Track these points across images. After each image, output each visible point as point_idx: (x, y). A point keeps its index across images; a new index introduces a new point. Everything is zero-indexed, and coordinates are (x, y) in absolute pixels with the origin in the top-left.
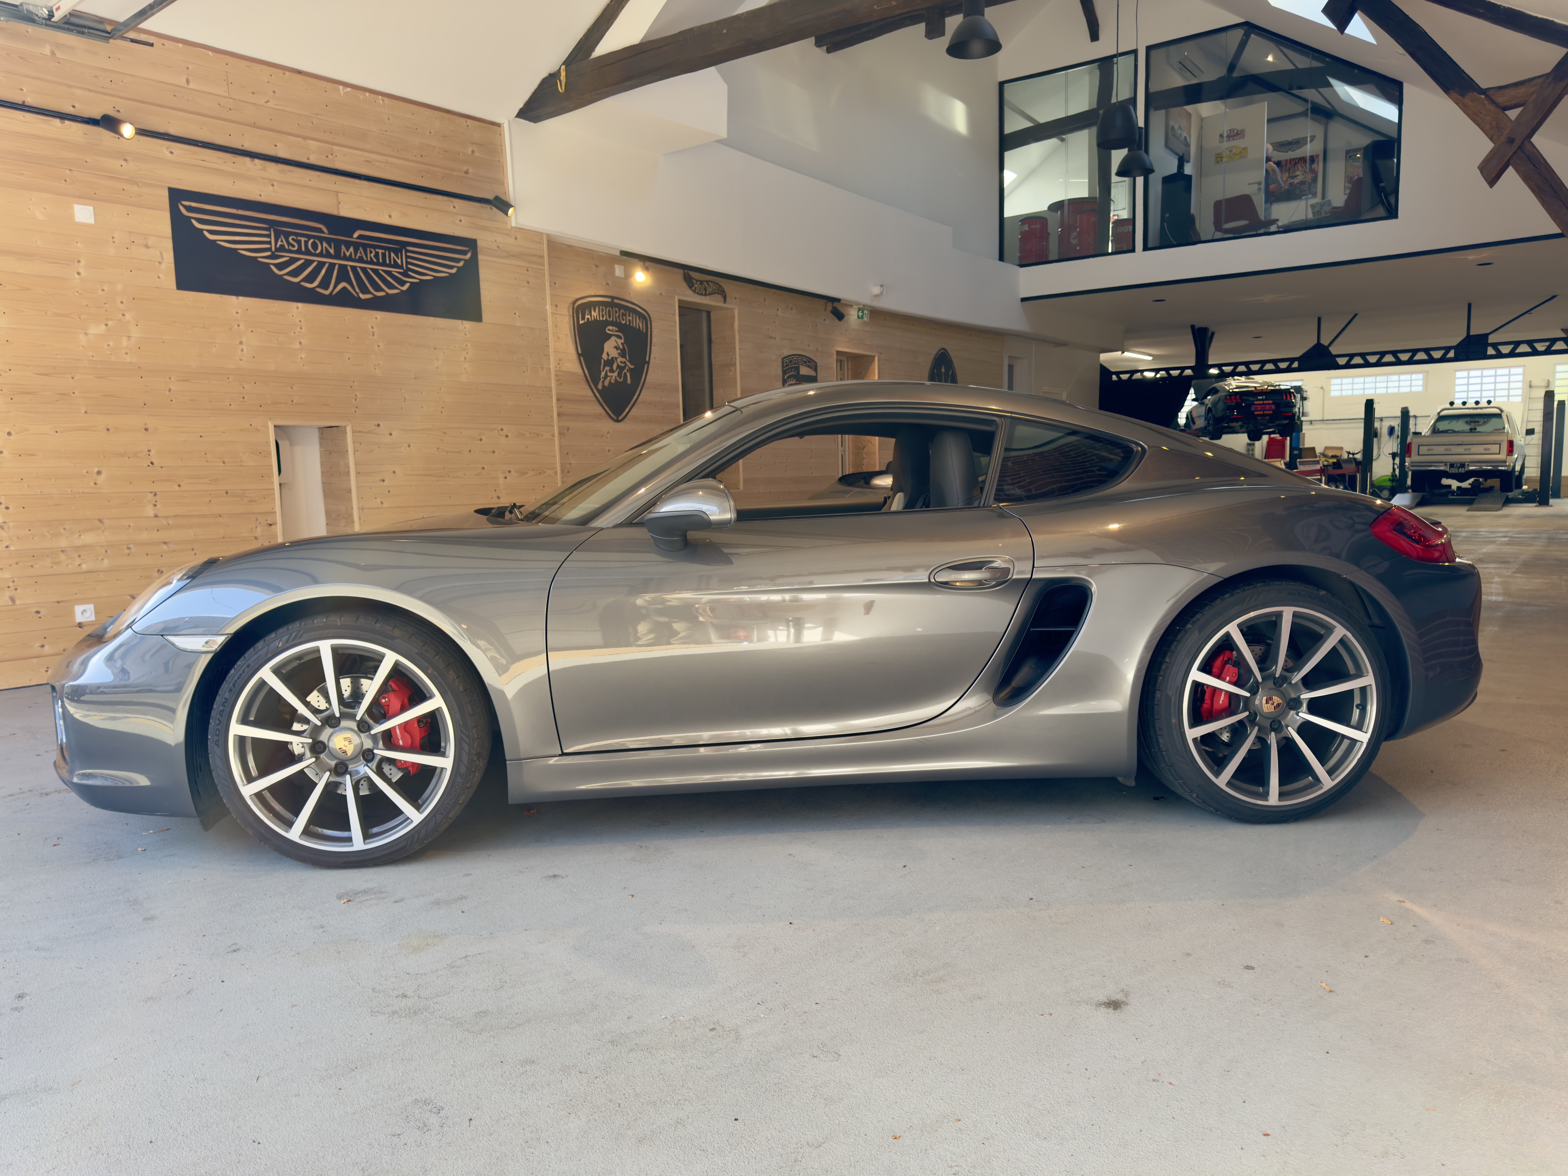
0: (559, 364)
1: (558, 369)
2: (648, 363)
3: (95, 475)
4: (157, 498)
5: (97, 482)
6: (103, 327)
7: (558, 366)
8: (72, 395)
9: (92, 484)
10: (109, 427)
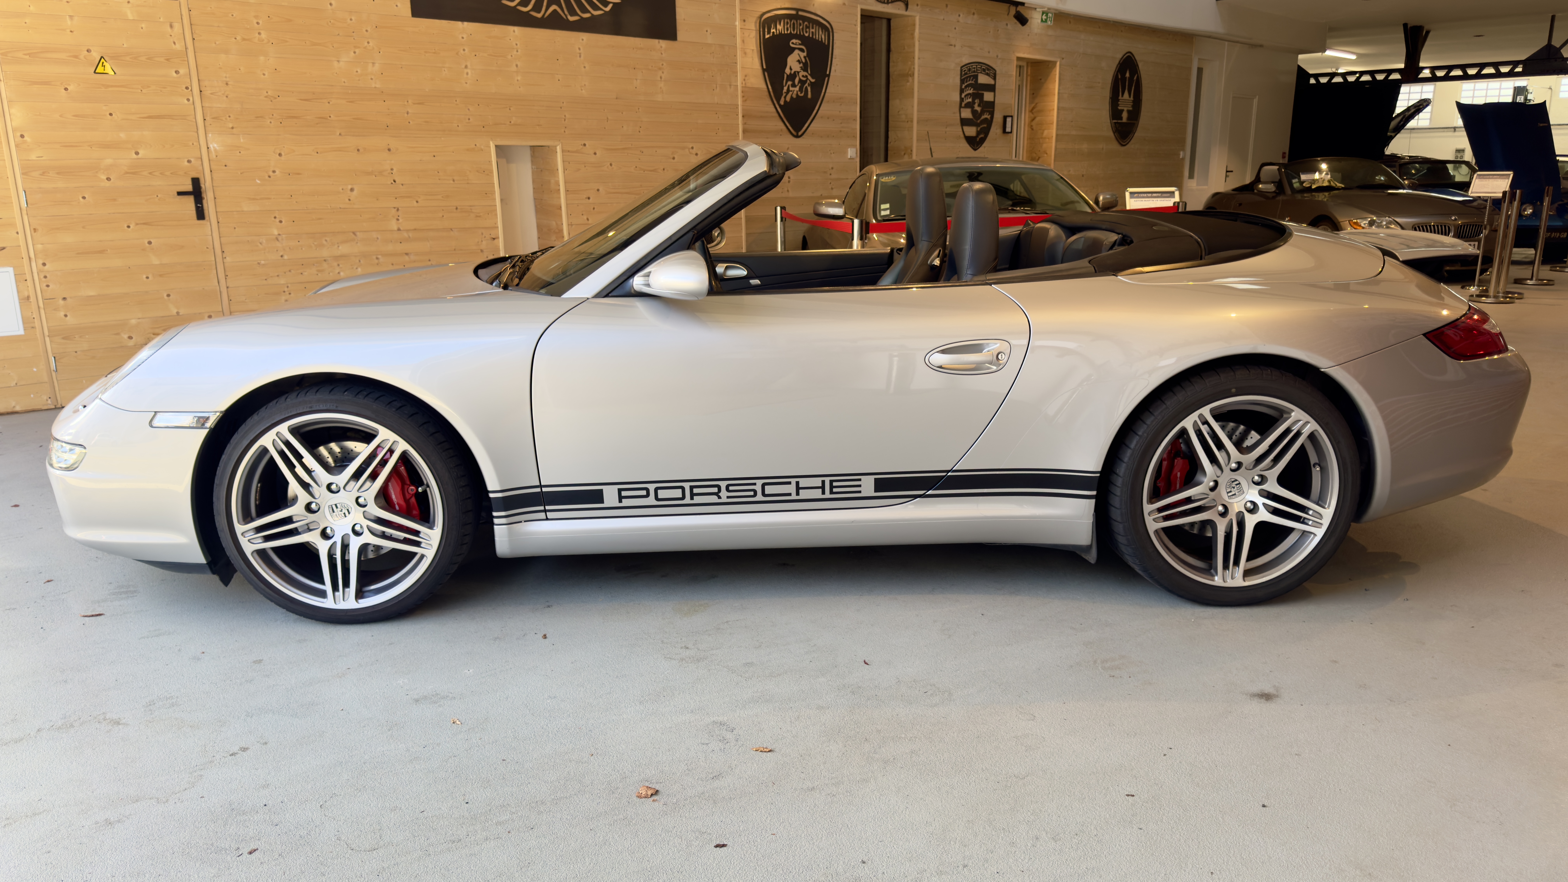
0: (744, 80)
1: (744, 85)
2: (829, 76)
3: (349, 192)
4: (400, 213)
5: (351, 199)
6: (352, 55)
7: (744, 82)
8: (329, 118)
9: (347, 200)
10: (359, 148)
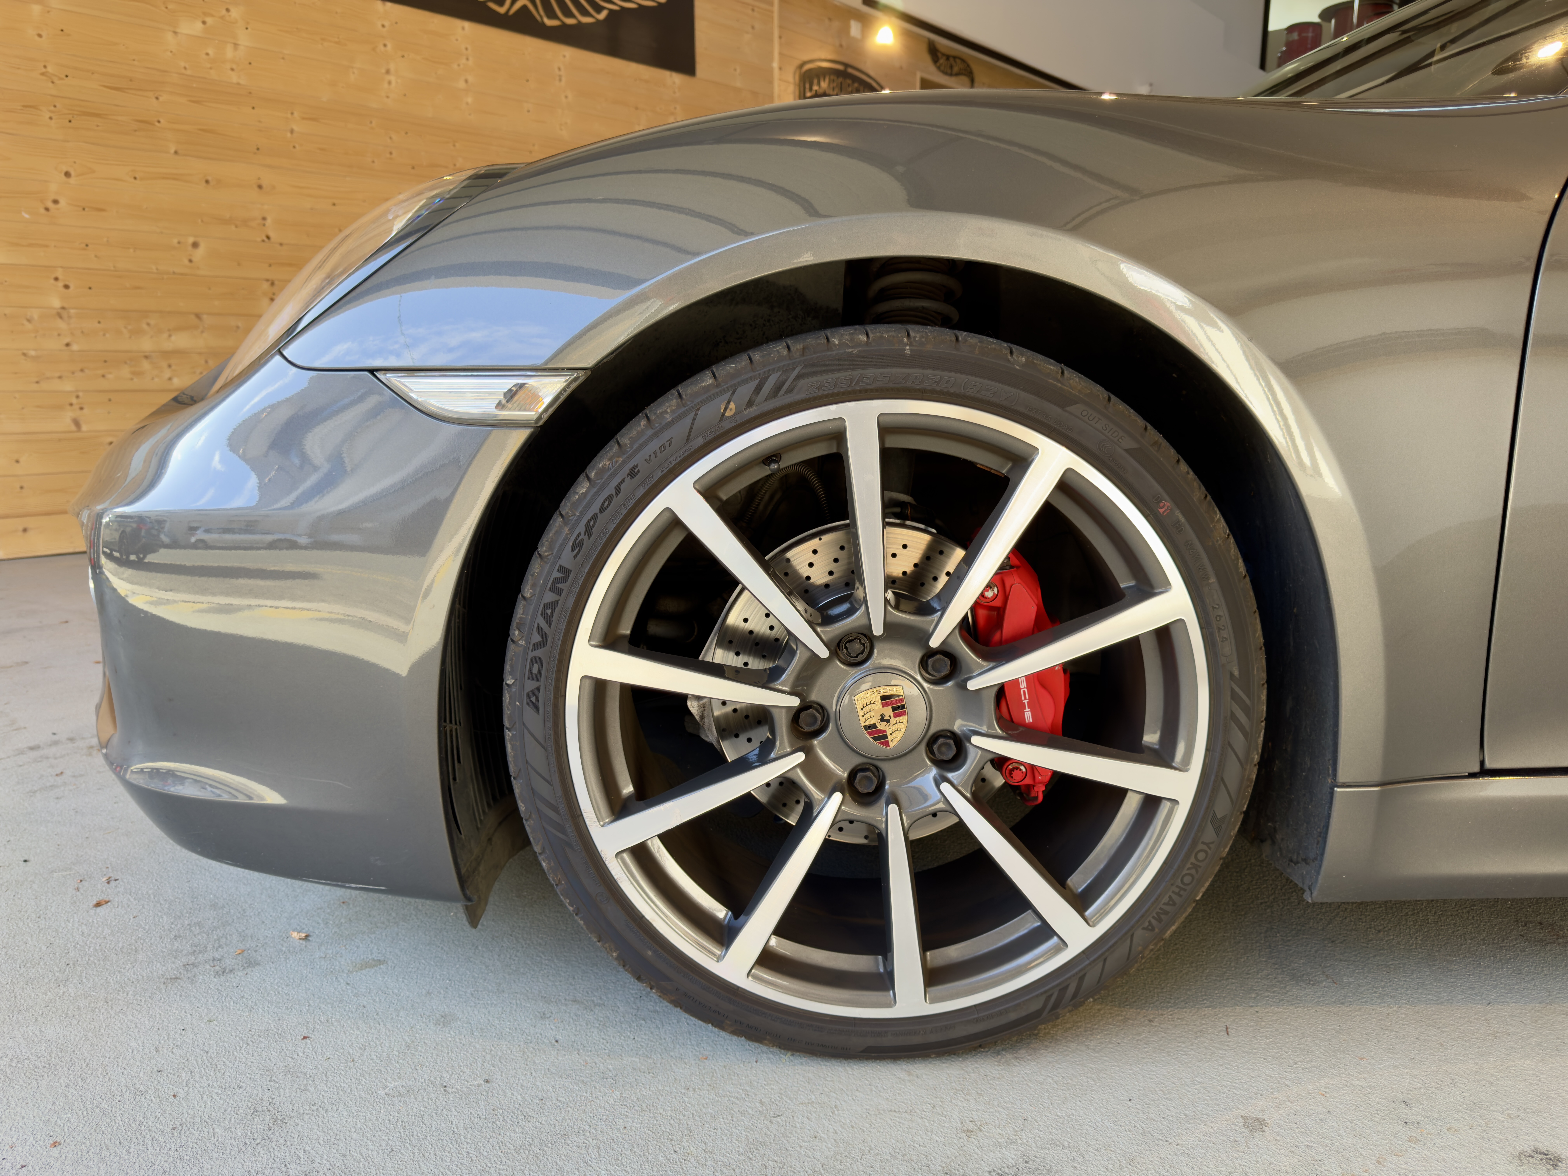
3: (190, 248)
5: (193, 259)
6: (199, 25)
8: (157, 124)
9: (186, 262)
10: (210, 178)
